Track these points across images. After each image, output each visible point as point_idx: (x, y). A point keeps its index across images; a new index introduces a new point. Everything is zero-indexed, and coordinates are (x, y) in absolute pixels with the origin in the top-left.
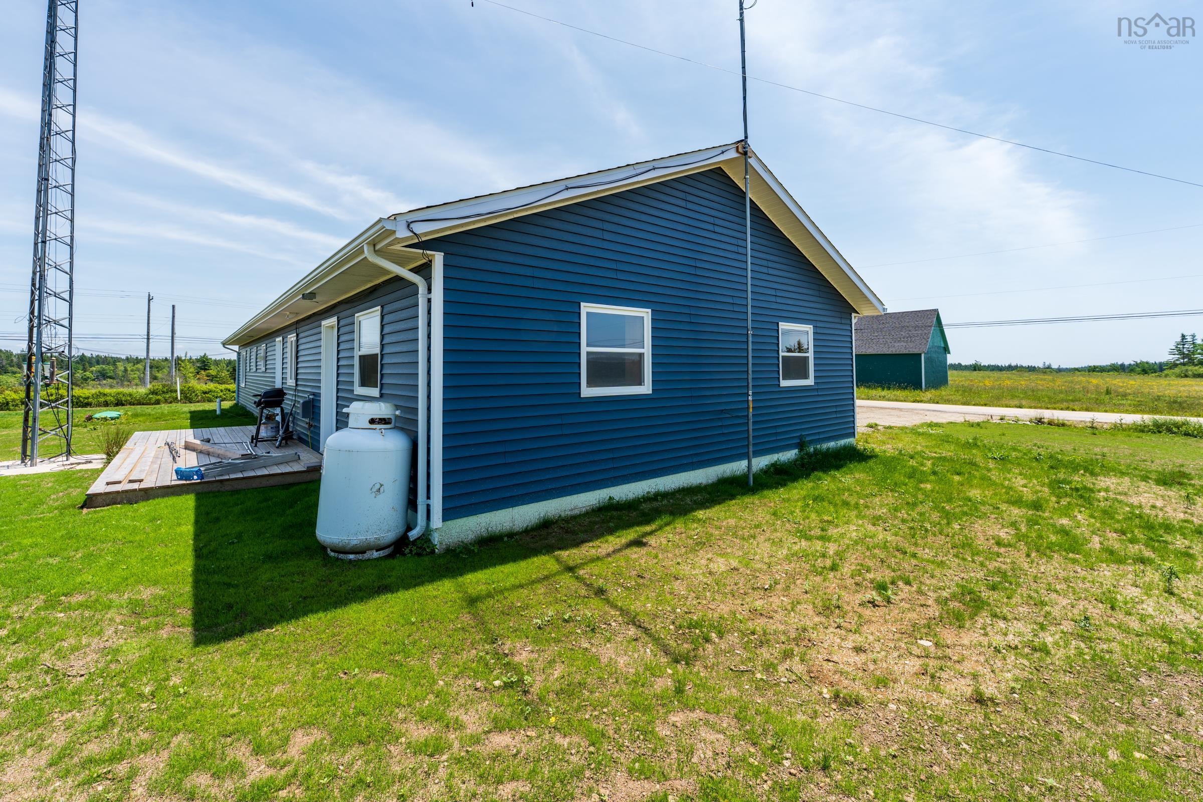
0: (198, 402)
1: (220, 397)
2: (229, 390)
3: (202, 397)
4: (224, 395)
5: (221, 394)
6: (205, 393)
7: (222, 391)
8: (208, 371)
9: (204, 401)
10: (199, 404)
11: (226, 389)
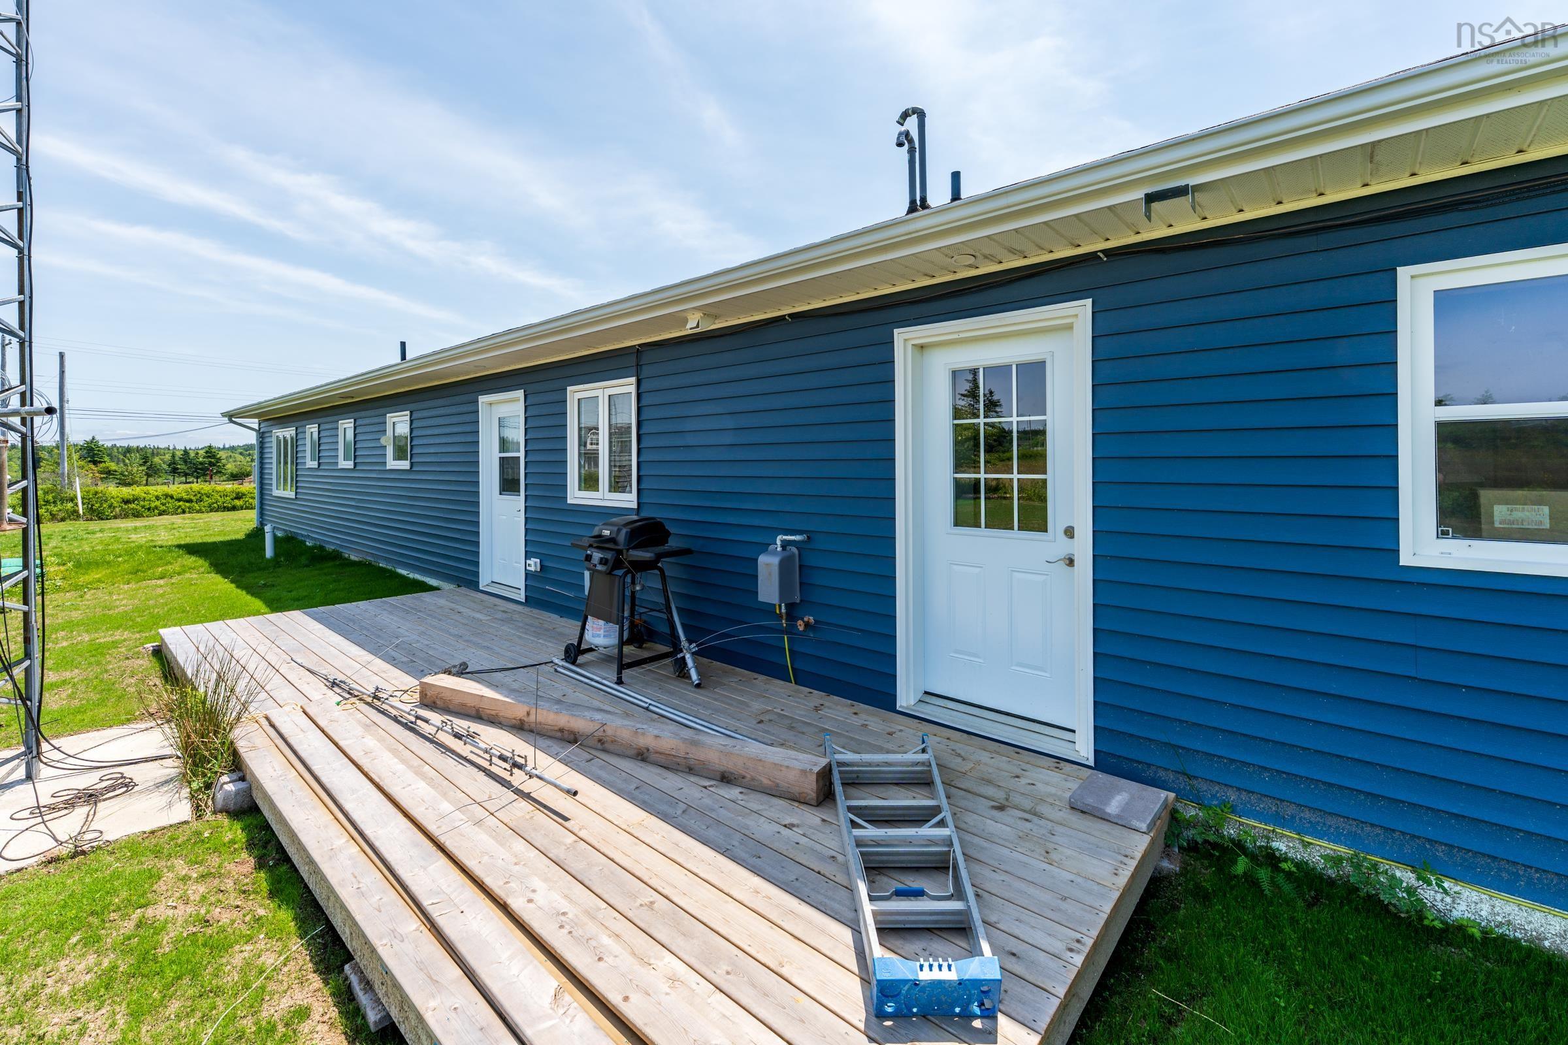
0: (115, 517)
1: (156, 507)
2: (172, 497)
3: (123, 510)
4: (163, 504)
5: (158, 503)
6: (127, 502)
7: (157, 498)
8: (103, 465)
9: (126, 516)
10: (118, 521)
11: (167, 496)
